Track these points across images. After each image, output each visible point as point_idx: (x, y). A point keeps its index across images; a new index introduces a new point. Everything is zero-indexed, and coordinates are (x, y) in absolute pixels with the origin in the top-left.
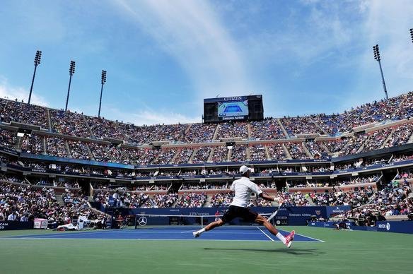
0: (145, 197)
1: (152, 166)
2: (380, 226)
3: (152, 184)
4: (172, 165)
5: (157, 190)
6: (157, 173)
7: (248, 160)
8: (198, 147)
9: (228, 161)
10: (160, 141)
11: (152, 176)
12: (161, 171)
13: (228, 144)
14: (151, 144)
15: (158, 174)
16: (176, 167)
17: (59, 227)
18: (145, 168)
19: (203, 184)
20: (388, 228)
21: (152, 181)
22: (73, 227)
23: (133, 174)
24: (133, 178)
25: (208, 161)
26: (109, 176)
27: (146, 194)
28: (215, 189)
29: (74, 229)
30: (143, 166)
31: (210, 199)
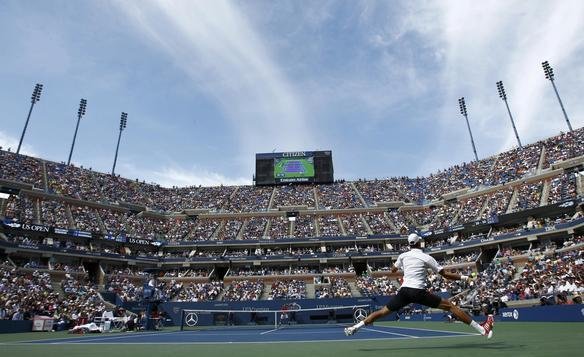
0: (178, 286)
1: (186, 243)
2: (505, 315)
3: (187, 268)
4: (215, 242)
5: (193, 276)
6: (193, 253)
7: (318, 236)
8: (248, 218)
9: (291, 236)
10: (197, 209)
11: (187, 256)
12: (199, 249)
13: (290, 215)
14: (184, 213)
15: (195, 254)
16: (220, 244)
17: (76, 327)
18: (177, 245)
19: (258, 268)
20: (516, 316)
21: (186, 264)
22: (97, 328)
23: (161, 254)
24: (160, 259)
25: (264, 237)
26: (127, 256)
27: (178, 282)
28: (274, 274)
29: (98, 332)
30: (173, 243)
31: (268, 288)
